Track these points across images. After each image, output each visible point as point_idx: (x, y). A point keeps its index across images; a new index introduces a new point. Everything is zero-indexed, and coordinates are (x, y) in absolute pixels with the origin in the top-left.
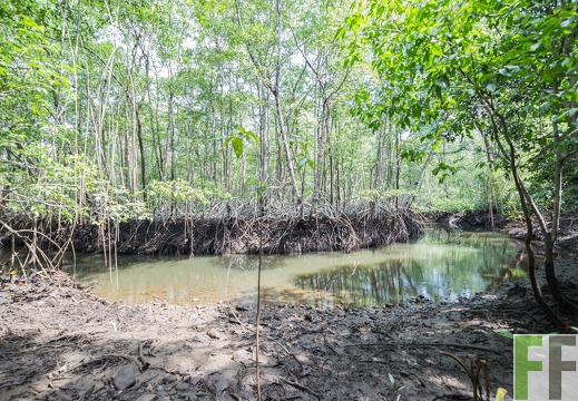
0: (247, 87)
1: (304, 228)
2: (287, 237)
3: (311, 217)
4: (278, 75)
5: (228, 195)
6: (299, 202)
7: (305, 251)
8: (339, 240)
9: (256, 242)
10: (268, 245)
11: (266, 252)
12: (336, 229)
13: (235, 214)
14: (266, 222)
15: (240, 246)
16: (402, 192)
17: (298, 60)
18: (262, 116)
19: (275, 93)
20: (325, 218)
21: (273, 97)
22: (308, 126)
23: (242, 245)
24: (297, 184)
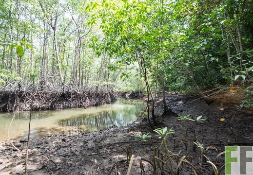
0: (37, 21)
1: (64, 97)
2: (55, 101)
3: (68, 92)
4: (56, 20)
5: (19, 78)
6: (63, 84)
7: (64, 108)
8: (81, 103)
9: (37, 104)
10: (44, 105)
11: (43, 109)
12: (80, 98)
13: (24, 89)
14: (44, 94)
15: (26, 106)
16: (109, 83)
17: (68, 15)
18: (45, 39)
19: (54, 29)
20: (75, 93)
21: (52, 30)
22: (70, 48)
23: (28, 106)
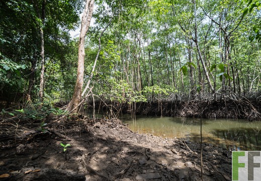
0: (181, 42)
1: (217, 106)
2: (207, 110)
3: (221, 100)
6: (213, 92)
7: (218, 118)
9: (191, 112)
10: (196, 113)
11: (196, 117)
12: (239, 107)
13: (180, 99)
14: (195, 102)
15: (183, 113)
18: (190, 53)
19: (196, 41)
20: (231, 101)
21: (194, 43)
22: (216, 53)
24: (211, 83)
